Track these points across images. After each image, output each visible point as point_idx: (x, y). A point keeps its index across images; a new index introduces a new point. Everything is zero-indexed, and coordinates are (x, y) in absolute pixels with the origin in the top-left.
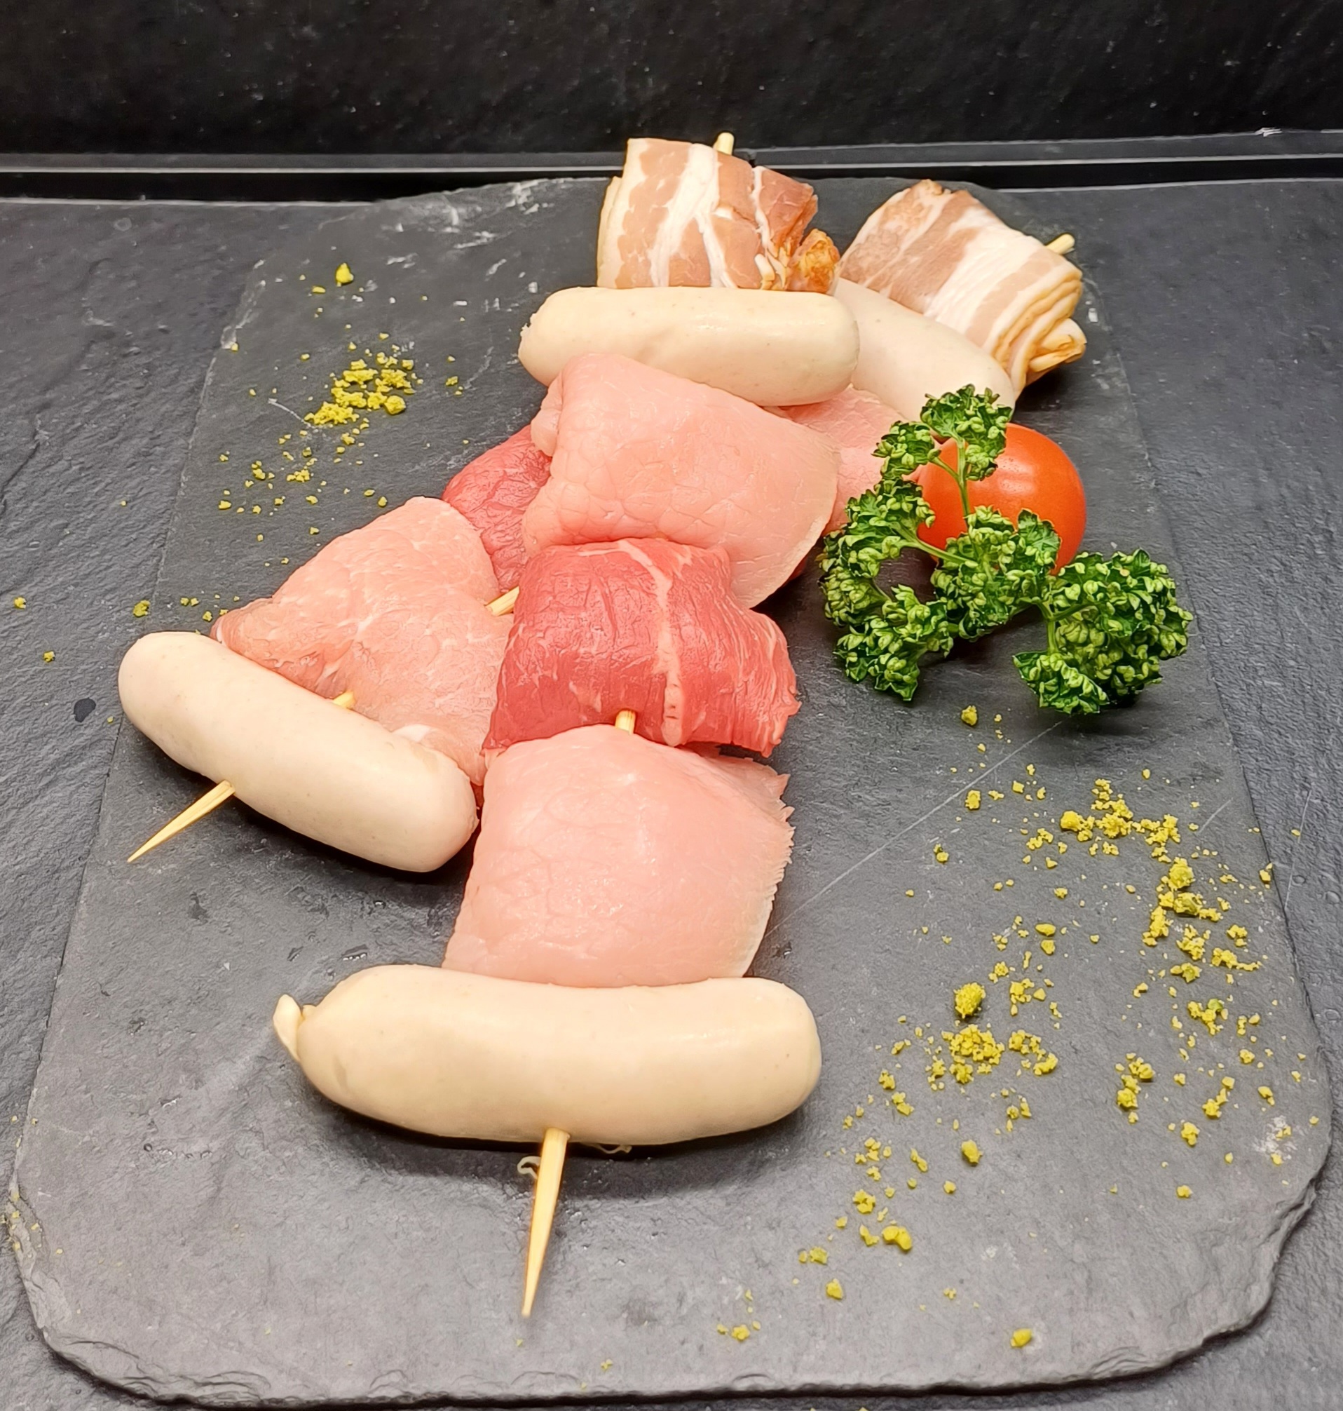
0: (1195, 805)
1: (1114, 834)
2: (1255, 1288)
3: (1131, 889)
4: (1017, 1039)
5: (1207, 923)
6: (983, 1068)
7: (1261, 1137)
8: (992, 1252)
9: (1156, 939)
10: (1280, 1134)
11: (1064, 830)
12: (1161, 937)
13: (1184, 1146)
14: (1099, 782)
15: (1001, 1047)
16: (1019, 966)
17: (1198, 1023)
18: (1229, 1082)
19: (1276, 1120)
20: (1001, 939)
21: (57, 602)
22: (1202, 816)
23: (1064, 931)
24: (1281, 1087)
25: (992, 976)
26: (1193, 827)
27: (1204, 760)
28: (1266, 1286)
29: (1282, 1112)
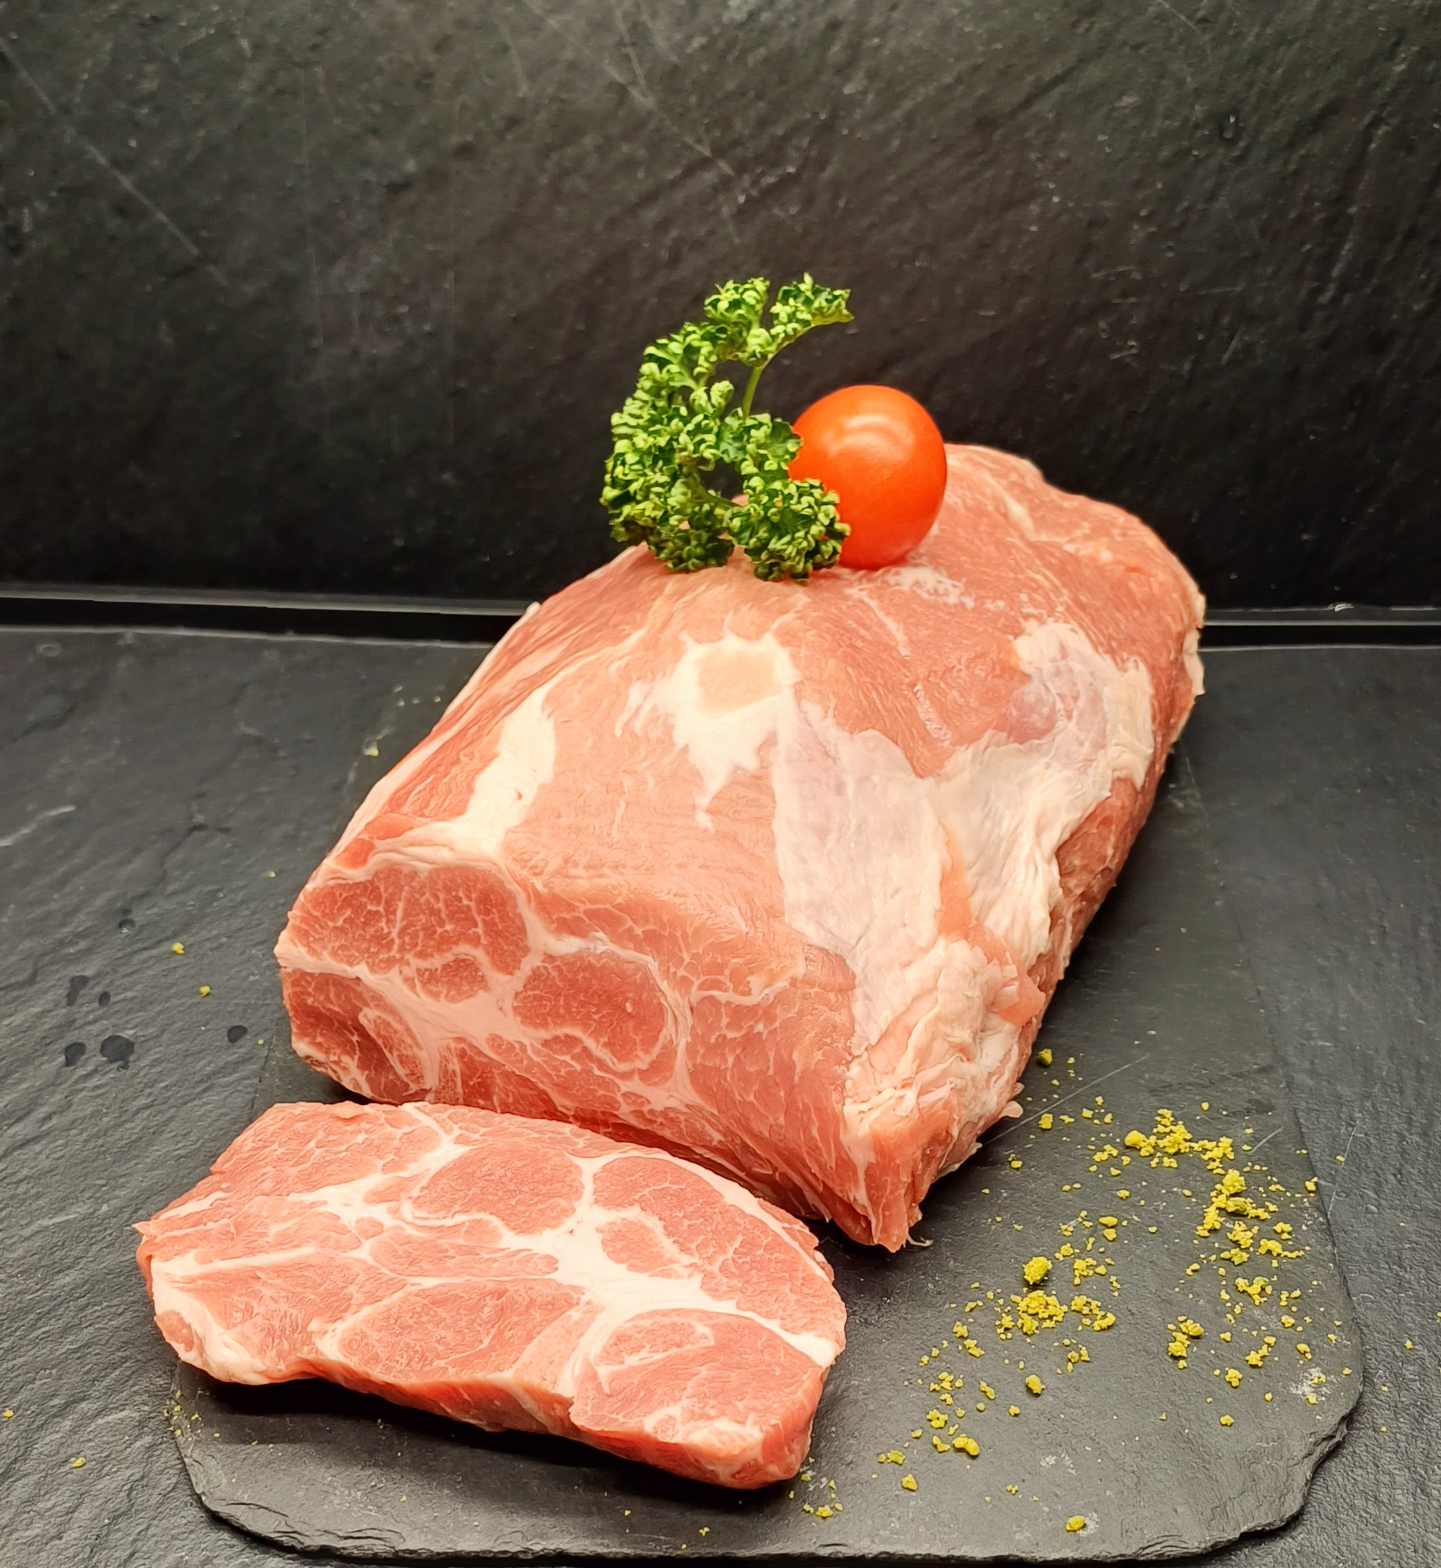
0: (1249, 1131)
1: (1172, 1151)
2: (1289, 1498)
3: (1187, 1193)
4: (1079, 1302)
5: (1255, 1221)
6: (1048, 1324)
7: (1299, 1382)
8: (1051, 1460)
9: (1209, 1231)
10: (1316, 1381)
11: (1128, 1147)
12: (1213, 1231)
13: (1228, 1388)
14: (1160, 1111)
15: (1065, 1308)
16: (1083, 1249)
17: (1243, 1296)
18: (1272, 1340)
19: (1312, 1371)
20: (1067, 1228)
21: (212, 950)
22: (1254, 1140)
23: (1125, 1223)
24: (1318, 1346)
25: (1057, 1255)
26: (1246, 1147)
27: (1258, 1097)
28: (1299, 1496)
29: (1318, 1365)
